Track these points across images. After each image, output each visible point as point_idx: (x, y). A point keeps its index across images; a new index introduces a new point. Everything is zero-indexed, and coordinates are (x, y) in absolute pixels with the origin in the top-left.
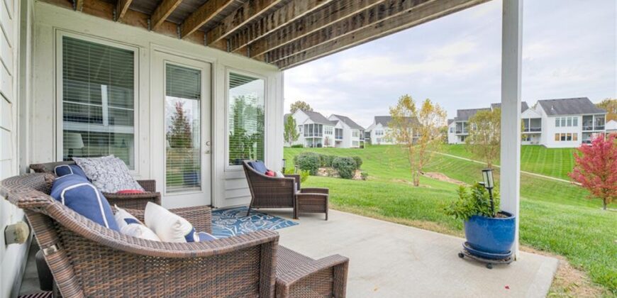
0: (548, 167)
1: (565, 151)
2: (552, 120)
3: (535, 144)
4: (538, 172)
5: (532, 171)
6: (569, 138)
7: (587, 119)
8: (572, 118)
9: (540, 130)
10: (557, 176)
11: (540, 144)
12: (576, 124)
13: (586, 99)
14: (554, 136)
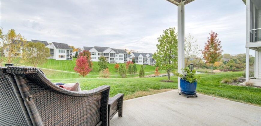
0: (58, 67)
1: (62, 61)
2: (58, 50)
3: (51, 58)
4: (55, 69)
5: (53, 69)
6: (63, 57)
7: (68, 51)
8: (64, 50)
9: (53, 53)
10: (62, 70)
11: (53, 58)
12: (65, 52)
13: (67, 44)
14: (58, 56)
